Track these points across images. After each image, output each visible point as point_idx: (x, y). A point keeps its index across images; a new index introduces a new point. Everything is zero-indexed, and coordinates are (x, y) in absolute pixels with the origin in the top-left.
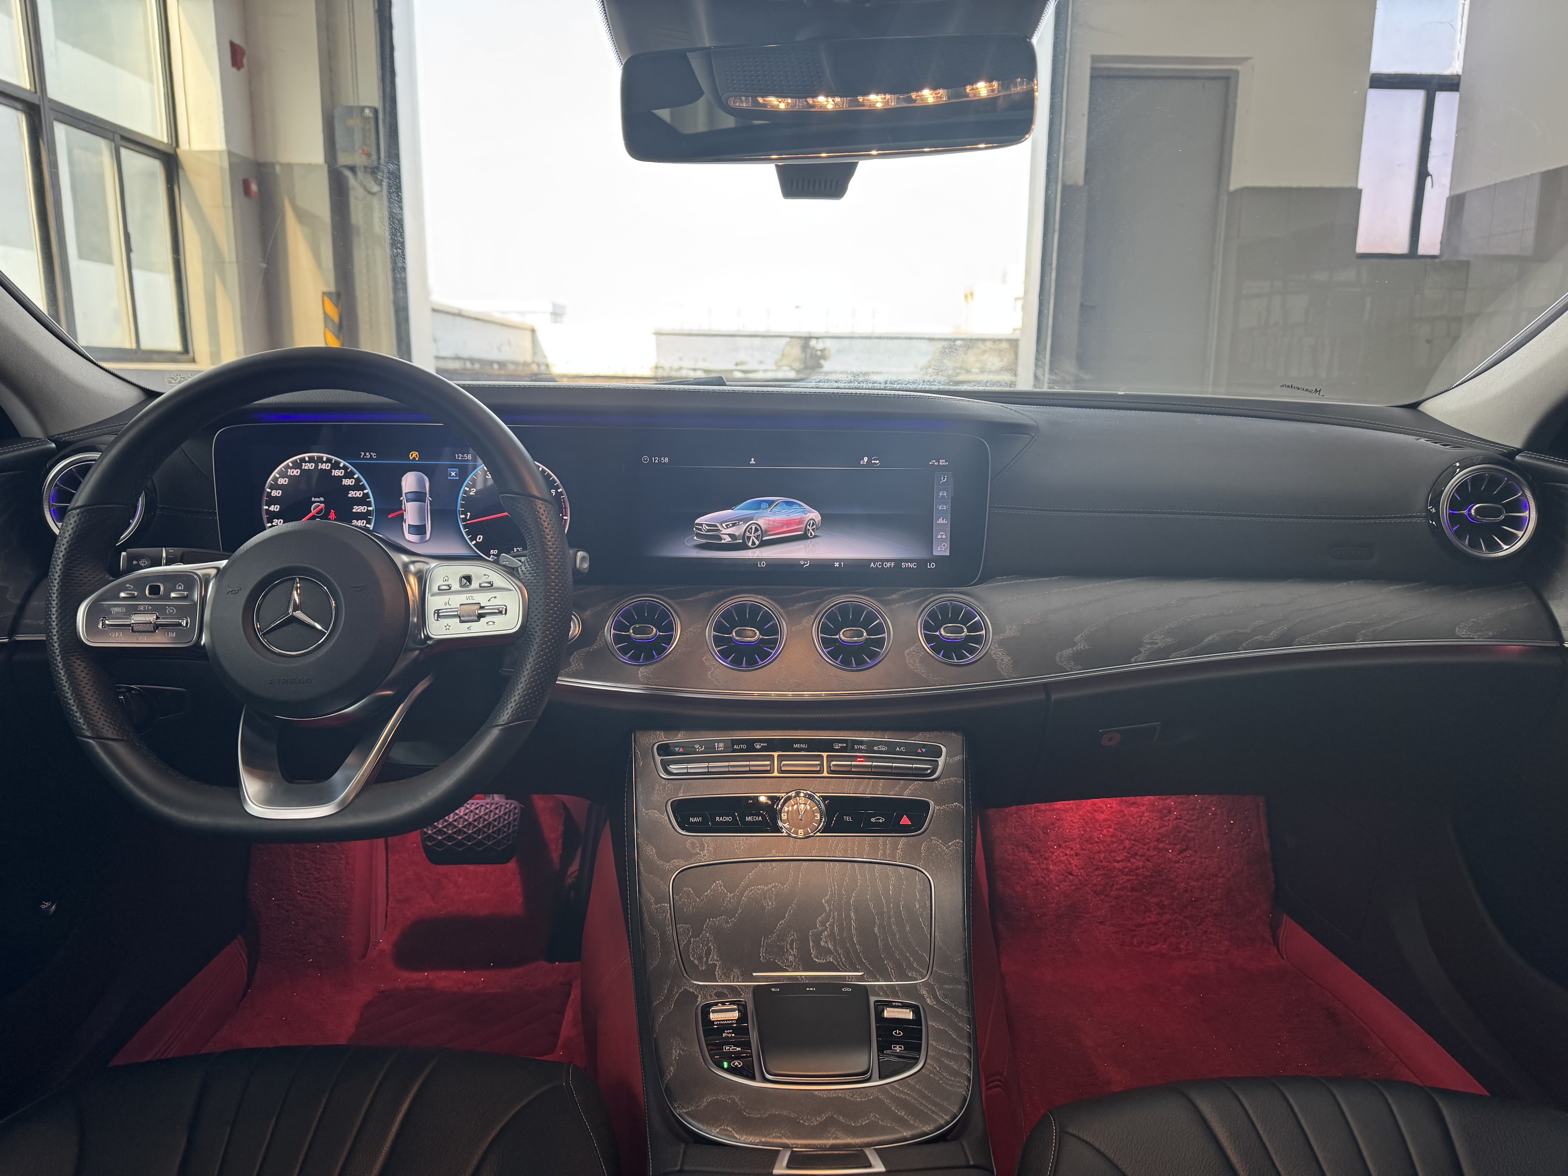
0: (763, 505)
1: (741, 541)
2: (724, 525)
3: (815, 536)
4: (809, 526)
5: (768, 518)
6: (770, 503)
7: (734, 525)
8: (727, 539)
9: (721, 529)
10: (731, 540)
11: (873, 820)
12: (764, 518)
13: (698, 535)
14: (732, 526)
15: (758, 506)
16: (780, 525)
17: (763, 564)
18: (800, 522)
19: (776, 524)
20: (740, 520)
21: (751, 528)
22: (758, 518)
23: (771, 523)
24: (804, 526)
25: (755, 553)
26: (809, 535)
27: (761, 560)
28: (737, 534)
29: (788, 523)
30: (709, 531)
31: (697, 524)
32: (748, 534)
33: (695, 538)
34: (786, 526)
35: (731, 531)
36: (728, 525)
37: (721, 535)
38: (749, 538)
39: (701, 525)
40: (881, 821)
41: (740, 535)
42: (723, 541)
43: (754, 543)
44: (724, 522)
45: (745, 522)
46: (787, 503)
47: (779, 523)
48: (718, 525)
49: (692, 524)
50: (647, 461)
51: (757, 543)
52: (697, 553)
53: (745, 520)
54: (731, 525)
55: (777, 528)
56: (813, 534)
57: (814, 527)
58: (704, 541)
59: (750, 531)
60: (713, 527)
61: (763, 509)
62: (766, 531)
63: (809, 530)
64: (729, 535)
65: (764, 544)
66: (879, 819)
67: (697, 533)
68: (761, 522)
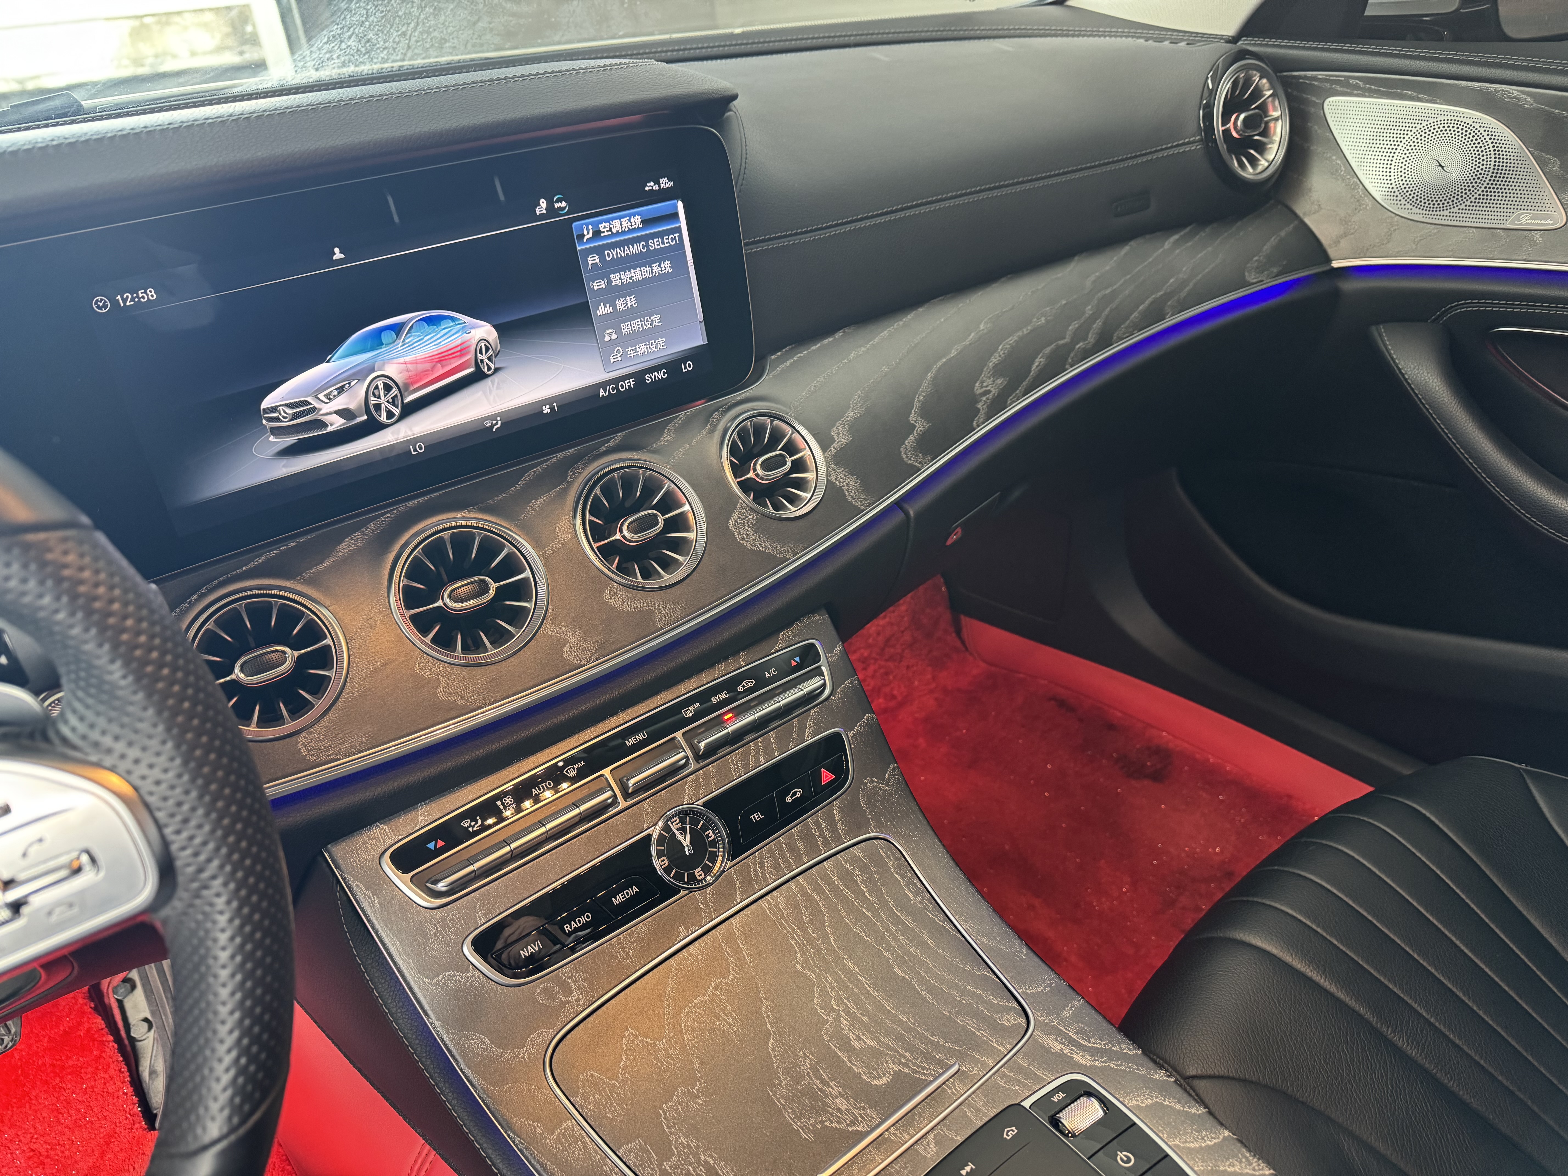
0: (386, 337)
1: (365, 417)
2: (321, 396)
3: (497, 370)
4: (481, 353)
5: (402, 360)
6: (397, 329)
7: (341, 390)
8: (337, 423)
9: (317, 406)
10: (344, 421)
11: (789, 799)
12: (395, 361)
13: (275, 431)
14: (339, 393)
15: (376, 341)
16: (428, 366)
17: (421, 448)
18: (462, 350)
19: (421, 367)
20: (349, 379)
21: (377, 387)
22: (384, 365)
23: (409, 366)
24: (470, 356)
25: (398, 432)
26: (486, 370)
27: (414, 441)
28: (352, 406)
29: (442, 358)
30: (295, 416)
31: (267, 410)
32: (373, 401)
33: (272, 438)
34: (439, 365)
35: (340, 403)
36: (329, 394)
37: (322, 418)
38: (378, 407)
39: (274, 409)
40: (798, 795)
41: (359, 407)
42: (330, 429)
43: (390, 415)
44: (320, 390)
45: (361, 380)
46: (429, 321)
47: (425, 362)
48: (309, 399)
49: (257, 413)
50: (105, 306)
51: (397, 412)
52: (284, 466)
53: (360, 374)
54: (335, 393)
55: (425, 373)
56: (492, 366)
57: (490, 352)
58: (291, 440)
59: (376, 392)
60: (300, 406)
61: (387, 344)
62: (407, 385)
63: (482, 361)
64: (339, 413)
65: (409, 410)
66: (794, 794)
67: (272, 429)
68: (392, 370)
